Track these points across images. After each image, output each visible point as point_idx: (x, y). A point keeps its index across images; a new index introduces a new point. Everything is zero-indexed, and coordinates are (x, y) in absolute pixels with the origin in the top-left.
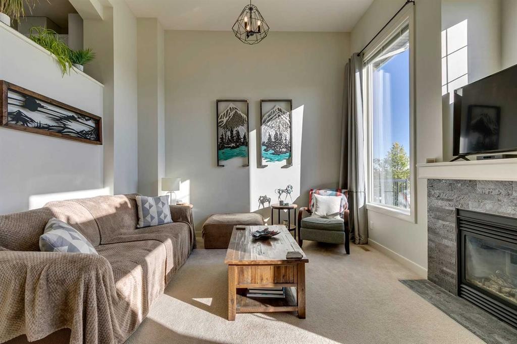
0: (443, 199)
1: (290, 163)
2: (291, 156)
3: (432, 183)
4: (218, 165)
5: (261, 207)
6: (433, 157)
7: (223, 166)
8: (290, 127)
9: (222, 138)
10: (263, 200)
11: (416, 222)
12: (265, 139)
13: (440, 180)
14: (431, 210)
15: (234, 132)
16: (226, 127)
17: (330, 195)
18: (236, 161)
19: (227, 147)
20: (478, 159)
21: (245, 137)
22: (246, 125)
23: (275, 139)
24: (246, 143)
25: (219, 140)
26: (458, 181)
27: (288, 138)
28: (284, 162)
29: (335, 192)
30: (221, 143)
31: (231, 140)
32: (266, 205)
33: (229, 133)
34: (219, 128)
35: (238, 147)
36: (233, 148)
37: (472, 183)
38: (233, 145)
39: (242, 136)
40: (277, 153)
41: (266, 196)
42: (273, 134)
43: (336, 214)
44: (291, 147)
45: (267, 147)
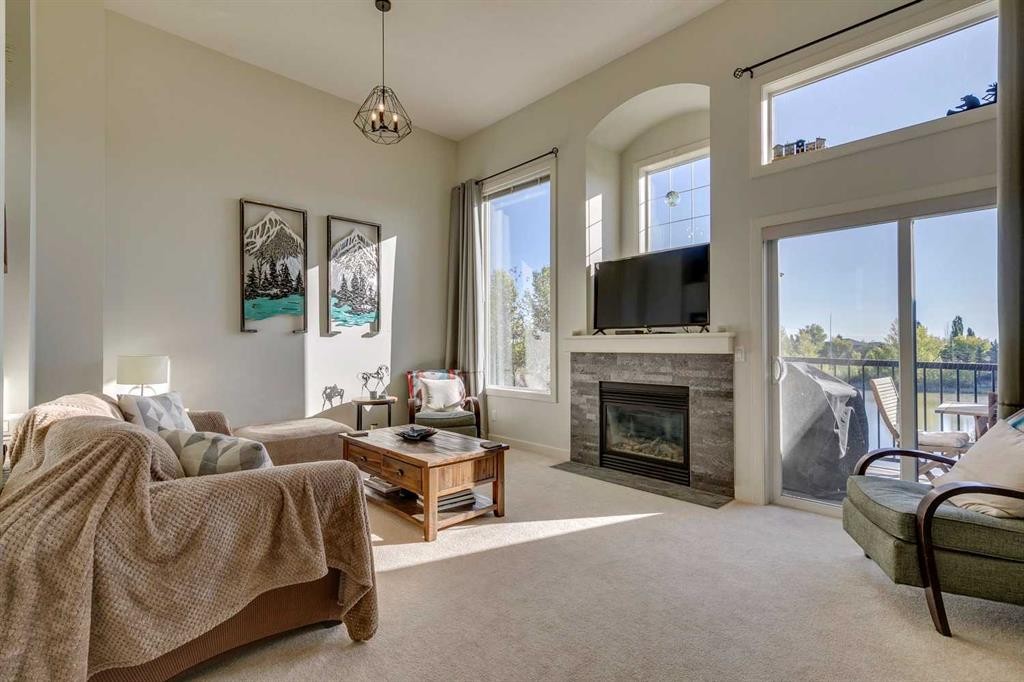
0: (587, 373)
1: (376, 327)
2: (378, 317)
3: (576, 357)
4: (243, 329)
5: (328, 406)
6: (577, 330)
7: (255, 331)
8: (378, 270)
9: (252, 277)
10: (331, 393)
11: (557, 402)
12: (335, 285)
13: (584, 354)
14: (575, 385)
15: (278, 268)
16: (261, 254)
17: (440, 378)
18: (280, 323)
19: (262, 295)
20: (617, 333)
21: (299, 278)
22: (301, 257)
23: (353, 287)
24: (300, 289)
25: (246, 280)
26: (601, 354)
27: (375, 288)
28: (366, 328)
29: (446, 375)
30: (249, 286)
31: (272, 281)
32: (336, 401)
33: (266, 268)
34: (246, 256)
35: (285, 295)
36: (275, 297)
37: (612, 356)
38: (275, 291)
39: (294, 276)
40: (355, 312)
41: (335, 387)
42: (349, 277)
43: (455, 405)
44: (378, 303)
45: (340, 299)
